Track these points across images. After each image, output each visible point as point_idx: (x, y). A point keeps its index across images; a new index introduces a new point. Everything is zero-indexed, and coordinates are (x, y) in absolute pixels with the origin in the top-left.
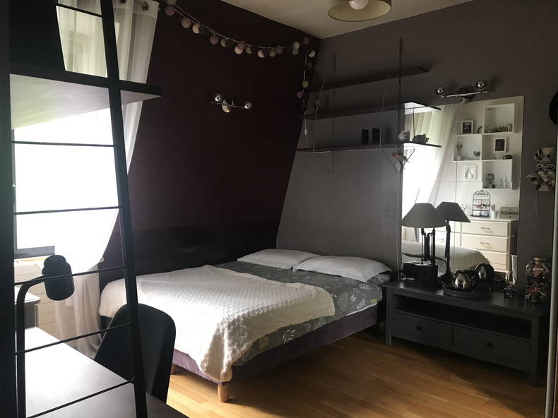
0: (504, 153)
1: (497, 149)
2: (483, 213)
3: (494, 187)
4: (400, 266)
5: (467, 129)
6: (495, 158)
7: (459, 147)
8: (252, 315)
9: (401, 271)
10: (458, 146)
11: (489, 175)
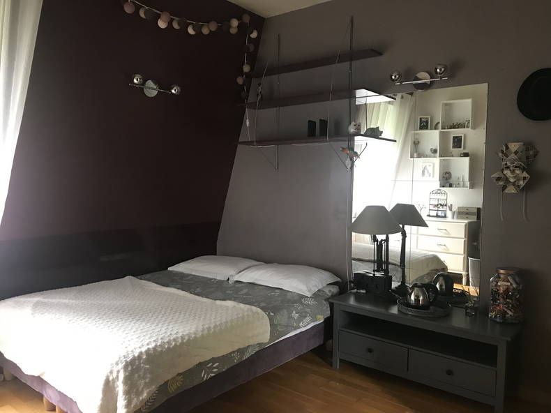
0: (461, 150)
1: (454, 147)
2: (440, 213)
3: (451, 186)
4: (350, 276)
5: (424, 125)
6: (452, 156)
7: (416, 143)
8: (159, 349)
9: (351, 282)
10: (414, 143)
11: (446, 173)
